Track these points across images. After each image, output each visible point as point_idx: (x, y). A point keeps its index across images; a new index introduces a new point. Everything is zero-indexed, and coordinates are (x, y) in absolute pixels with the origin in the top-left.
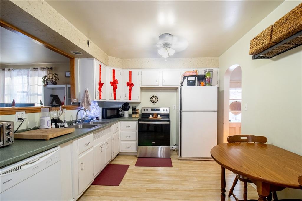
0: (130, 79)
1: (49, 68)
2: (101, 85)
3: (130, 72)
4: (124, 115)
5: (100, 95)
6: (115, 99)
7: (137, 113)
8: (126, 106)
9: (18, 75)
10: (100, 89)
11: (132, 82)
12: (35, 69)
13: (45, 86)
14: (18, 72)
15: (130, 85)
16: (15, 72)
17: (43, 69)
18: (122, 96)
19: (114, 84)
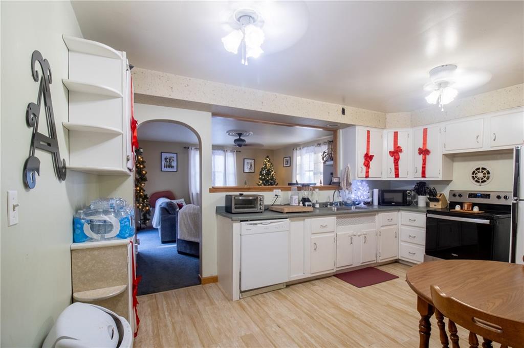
0: (425, 143)
1: (330, 142)
2: (368, 158)
3: (425, 131)
4: (417, 203)
5: (367, 172)
6: (397, 175)
7: (437, 200)
8: (422, 187)
9: (306, 153)
10: (367, 165)
11: (428, 147)
12: (319, 145)
13: (324, 163)
14: (307, 150)
15: (424, 152)
16: (304, 150)
17: (325, 143)
18: (410, 171)
19: (396, 153)
